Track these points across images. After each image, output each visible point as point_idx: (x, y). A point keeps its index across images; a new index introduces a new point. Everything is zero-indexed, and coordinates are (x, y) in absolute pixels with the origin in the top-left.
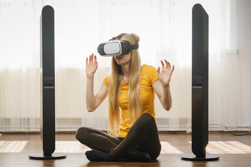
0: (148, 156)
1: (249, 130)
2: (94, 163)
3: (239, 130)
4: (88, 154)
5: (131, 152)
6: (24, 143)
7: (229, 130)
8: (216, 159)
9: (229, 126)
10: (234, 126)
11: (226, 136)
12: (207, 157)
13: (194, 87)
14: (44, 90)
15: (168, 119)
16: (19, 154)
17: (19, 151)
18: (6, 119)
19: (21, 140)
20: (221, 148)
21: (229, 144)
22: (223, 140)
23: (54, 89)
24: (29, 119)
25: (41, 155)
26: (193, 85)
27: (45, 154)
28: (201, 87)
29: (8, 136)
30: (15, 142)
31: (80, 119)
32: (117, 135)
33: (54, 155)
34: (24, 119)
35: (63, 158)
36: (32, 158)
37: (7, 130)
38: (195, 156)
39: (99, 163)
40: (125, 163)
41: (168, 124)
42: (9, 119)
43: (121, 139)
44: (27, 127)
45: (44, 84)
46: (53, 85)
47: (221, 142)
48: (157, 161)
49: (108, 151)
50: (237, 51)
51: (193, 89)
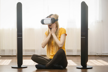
0: (62, 67)
1: (107, 55)
2: (39, 70)
3: (103, 54)
4: (36, 66)
5: (55, 65)
6: (10, 60)
7: (99, 55)
8: (91, 68)
9: (98, 53)
10: (101, 53)
11: (97, 57)
12: (88, 67)
13: (82, 37)
14: (18, 38)
15: (72, 50)
16: (7, 65)
17: (8, 64)
18: (3, 50)
19: (9, 59)
20: (94, 63)
21: (98, 61)
22: (95, 59)
23: (22, 38)
24: (13, 50)
25: (17, 66)
26: (81, 36)
27: (18, 66)
28: (85, 37)
29: (4, 57)
30: (6, 60)
31: (35, 50)
32: (49, 58)
33: (22, 66)
34: (11, 50)
35: (26, 67)
36: (13, 68)
37: (4, 55)
38: (82, 67)
39: (41, 70)
40: (52, 70)
41: (72, 52)
42: (4, 50)
43: (51, 59)
44: (12, 53)
45: (18, 36)
46: (22, 36)
47: (94, 60)
48: (66, 69)
49: (45, 65)
50: (102, 21)
51: (81, 38)
